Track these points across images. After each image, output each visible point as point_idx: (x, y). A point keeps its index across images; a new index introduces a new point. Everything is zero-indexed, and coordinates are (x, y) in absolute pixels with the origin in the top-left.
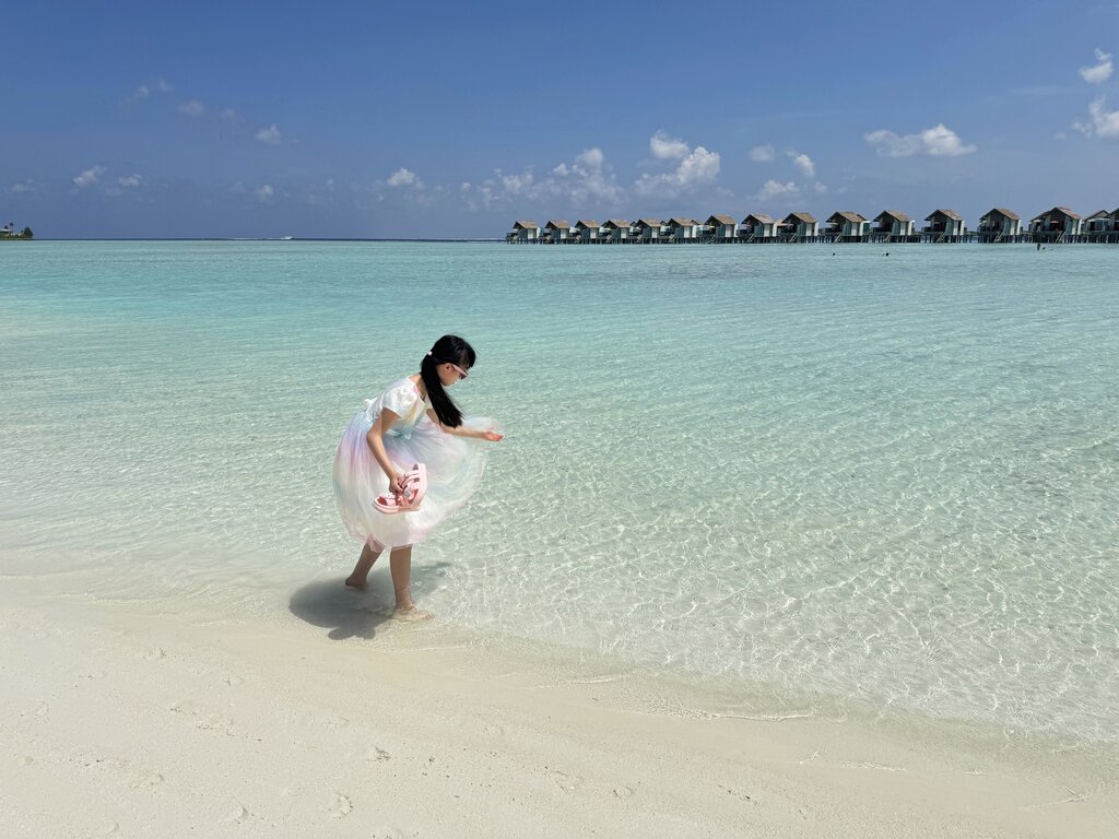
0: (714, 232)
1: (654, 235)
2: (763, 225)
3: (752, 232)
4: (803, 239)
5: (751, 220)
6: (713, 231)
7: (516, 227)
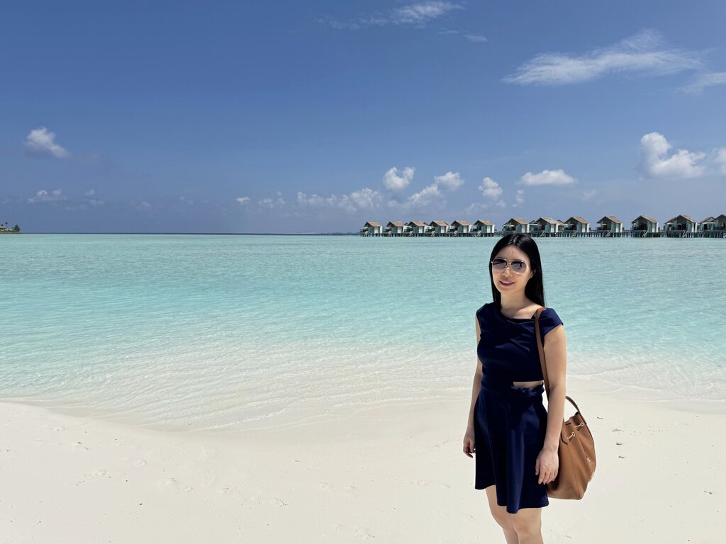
7: (365, 226)
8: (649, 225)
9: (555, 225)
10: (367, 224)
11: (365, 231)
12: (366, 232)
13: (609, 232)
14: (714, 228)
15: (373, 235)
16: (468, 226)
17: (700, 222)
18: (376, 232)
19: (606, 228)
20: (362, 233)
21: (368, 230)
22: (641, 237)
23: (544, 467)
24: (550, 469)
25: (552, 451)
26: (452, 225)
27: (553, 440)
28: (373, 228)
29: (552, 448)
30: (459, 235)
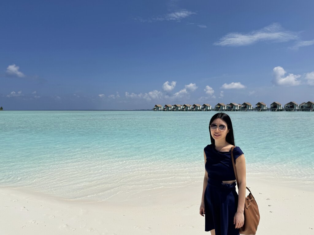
6: (219, 108)
8: (278, 106)
9: (237, 106)
10: (156, 106)
13: (261, 109)
14: (306, 107)
15: (158, 110)
16: (200, 107)
17: (300, 104)
18: (160, 109)
19: (260, 107)
20: (154, 110)
21: (156, 108)
22: (275, 111)
23: (238, 221)
24: (241, 221)
25: (241, 213)
26: (193, 106)
27: (241, 208)
28: (159, 107)
29: (241, 211)
30: (196, 110)
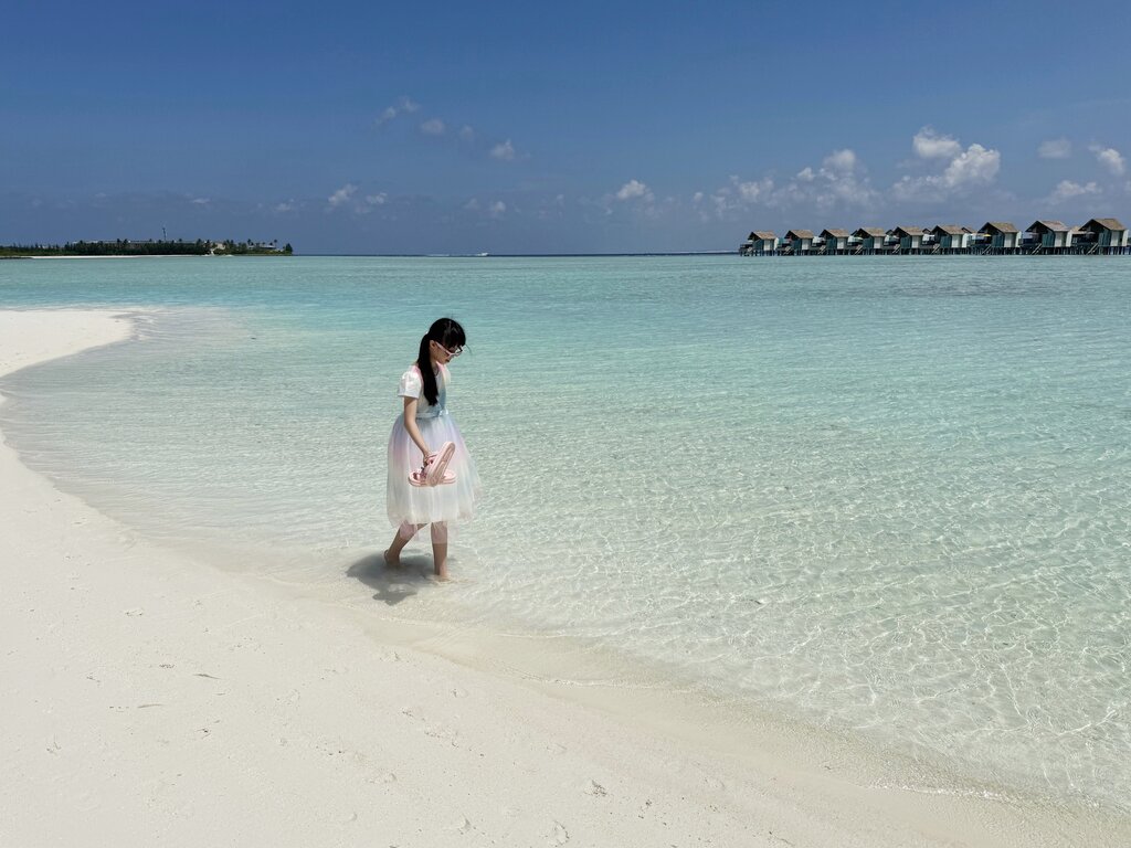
0: (991, 241)
1: (915, 245)
2: (1054, 233)
3: (1040, 241)
4: (1106, 250)
5: (1039, 228)
6: (989, 240)
7: (751, 238)
10: (753, 236)
11: (747, 246)
12: (750, 250)
15: (763, 253)
18: (767, 248)
20: (743, 251)
21: (755, 245)
28: (762, 242)
